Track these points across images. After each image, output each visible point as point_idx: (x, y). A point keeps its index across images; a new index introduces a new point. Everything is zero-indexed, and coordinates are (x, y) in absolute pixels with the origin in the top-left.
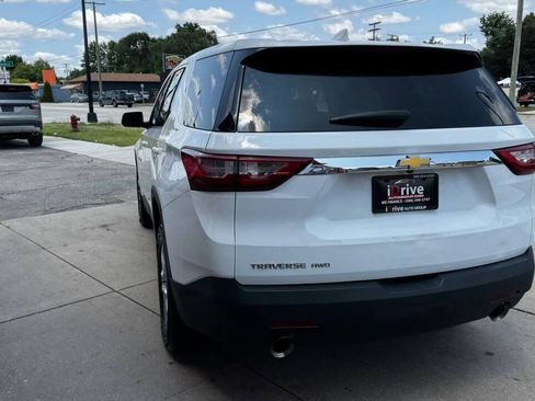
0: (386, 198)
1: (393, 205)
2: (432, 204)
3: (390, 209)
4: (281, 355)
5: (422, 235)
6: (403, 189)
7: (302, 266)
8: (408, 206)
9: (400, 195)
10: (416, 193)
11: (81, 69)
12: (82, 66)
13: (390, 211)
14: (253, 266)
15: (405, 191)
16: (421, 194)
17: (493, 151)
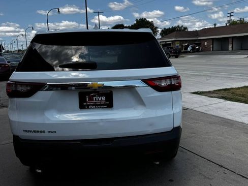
0: (86, 102)
1: (90, 105)
3: (88, 107)
4: (40, 171)
5: (102, 120)
6: (94, 98)
7: (44, 132)
8: (98, 106)
9: (93, 100)
10: (101, 100)
14: (24, 131)
15: (96, 99)
16: (104, 100)
17: (142, 80)
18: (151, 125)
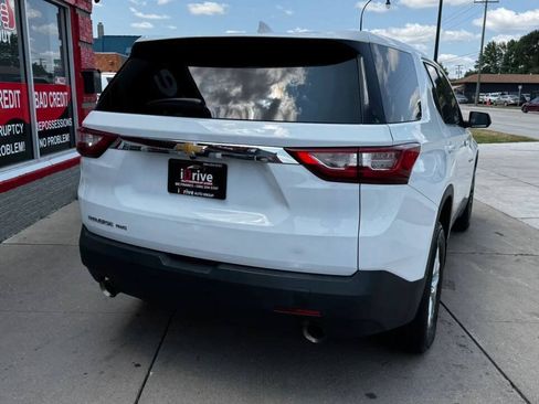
0: (179, 181)
1: (186, 188)
2: (219, 193)
3: (181, 191)
6: (194, 174)
7: (110, 224)
8: (198, 191)
9: (191, 179)
10: (206, 180)
11: (473, 69)
12: (476, 67)
13: (182, 193)
14: (89, 217)
15: (196, 177)
16: (210, 182)
17: (284, 148)
18: (298, 252)
